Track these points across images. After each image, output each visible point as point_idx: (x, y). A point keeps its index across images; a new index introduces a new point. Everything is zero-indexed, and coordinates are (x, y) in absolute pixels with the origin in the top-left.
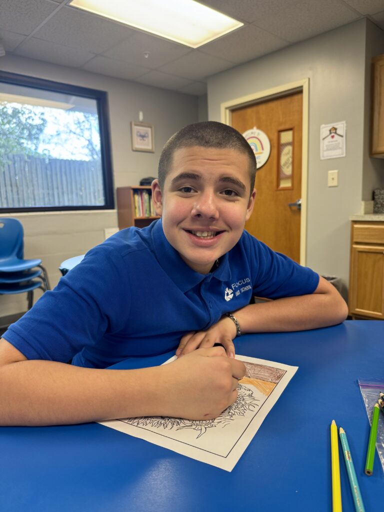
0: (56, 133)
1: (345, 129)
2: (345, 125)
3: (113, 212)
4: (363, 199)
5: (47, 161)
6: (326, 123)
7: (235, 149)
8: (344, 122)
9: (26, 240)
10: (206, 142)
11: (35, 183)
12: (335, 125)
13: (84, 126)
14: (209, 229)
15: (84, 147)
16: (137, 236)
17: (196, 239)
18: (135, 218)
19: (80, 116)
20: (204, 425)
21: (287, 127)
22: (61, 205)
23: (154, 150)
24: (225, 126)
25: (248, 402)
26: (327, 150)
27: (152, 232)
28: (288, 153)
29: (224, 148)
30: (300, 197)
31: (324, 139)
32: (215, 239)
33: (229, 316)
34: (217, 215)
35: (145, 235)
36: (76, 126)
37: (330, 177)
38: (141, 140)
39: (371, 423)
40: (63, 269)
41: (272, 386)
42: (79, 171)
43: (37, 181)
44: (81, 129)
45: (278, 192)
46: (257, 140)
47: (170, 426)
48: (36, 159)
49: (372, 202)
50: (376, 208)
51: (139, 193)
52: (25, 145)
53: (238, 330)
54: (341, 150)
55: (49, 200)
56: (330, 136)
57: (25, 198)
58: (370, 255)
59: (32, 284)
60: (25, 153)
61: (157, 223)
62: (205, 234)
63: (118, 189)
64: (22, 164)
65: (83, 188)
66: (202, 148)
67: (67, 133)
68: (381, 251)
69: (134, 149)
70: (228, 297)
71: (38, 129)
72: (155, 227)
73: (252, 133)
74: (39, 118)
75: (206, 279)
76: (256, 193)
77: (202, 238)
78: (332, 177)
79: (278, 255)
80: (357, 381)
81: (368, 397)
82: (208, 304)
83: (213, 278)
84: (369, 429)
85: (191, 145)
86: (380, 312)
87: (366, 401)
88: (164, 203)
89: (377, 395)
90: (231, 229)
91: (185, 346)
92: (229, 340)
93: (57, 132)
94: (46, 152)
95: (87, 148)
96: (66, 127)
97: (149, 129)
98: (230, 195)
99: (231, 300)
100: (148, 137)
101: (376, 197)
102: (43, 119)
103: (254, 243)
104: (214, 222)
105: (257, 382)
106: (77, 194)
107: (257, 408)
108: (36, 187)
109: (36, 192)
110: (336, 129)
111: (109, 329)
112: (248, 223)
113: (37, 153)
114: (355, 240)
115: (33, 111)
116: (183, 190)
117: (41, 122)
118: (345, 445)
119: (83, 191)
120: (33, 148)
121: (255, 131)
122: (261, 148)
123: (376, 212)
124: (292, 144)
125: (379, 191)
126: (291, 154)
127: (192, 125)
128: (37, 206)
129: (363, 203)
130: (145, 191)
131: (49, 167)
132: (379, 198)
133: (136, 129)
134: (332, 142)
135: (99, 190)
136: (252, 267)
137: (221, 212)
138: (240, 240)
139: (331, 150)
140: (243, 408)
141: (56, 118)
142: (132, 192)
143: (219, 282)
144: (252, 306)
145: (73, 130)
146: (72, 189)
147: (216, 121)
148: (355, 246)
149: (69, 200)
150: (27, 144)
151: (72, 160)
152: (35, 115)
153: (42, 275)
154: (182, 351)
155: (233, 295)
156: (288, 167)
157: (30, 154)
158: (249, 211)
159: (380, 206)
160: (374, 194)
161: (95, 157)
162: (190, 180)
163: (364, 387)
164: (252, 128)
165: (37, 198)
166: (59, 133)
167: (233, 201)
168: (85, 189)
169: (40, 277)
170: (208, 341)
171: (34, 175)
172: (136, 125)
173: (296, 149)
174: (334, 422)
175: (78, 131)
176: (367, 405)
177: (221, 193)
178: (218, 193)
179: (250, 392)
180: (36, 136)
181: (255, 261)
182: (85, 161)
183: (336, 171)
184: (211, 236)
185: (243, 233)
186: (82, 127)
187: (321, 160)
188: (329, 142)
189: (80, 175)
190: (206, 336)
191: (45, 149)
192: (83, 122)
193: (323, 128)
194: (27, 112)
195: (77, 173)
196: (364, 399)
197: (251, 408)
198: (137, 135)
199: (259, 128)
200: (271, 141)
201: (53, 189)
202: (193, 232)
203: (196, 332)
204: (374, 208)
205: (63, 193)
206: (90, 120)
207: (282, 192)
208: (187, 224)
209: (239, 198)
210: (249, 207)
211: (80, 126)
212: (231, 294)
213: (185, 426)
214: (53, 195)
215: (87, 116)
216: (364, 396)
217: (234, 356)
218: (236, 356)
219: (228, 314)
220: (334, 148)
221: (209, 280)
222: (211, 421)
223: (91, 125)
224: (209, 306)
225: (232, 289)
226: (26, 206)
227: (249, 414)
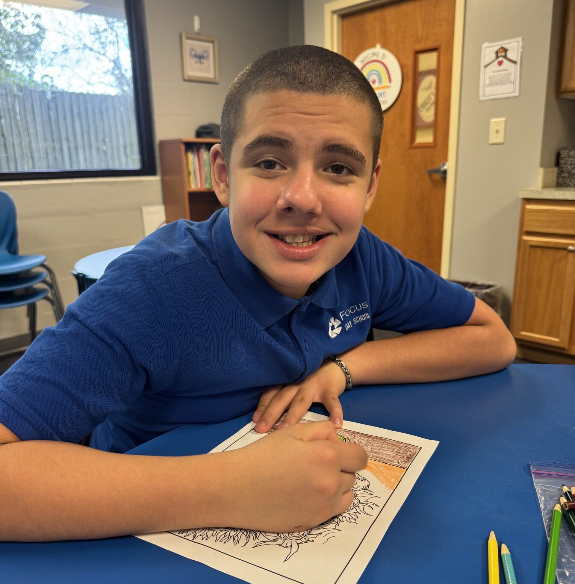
0: (61, 49)
1: (520, 50)
2: (521, 44)
3: (155, 180)
4: (542, 165)
5: (49, 96)
6: (491, 41)
7: (348, 95)
8: (520, 39)
9: (21, 224)
10: (301, 83)
11: (32, 131)
12: (505, 44)
13: (106, 37)
14: (306, 231)
15: (106, 73)
16: (190, 236)
17: (286, 248)
18: (188, 190)
19: (98, 21)
20: (295, 538)
21: (430, 45)
22: (75, 168)
23: (217, 80)
24: (332, 53)
25: (362, 500)
26: (491, 85)
27: (213, 231)
28: (429, 87)
29: (330, 93)
30: (445, 159)
31: (486, 66)
32: (316, 247)
33: (334, 360)
34: (319, 209)
35: (203, 237)
36: (93, 38)
37: (493, 129)
38: (196, 62)
39: (549, 536)
40: (79, 274)
41: (399, 472)
42: (101, 113)
43: (35, 127)
44: (102, 43)
45: (413, 151)
46: (382, 66)
47: (243, 540)
48: (31, 91)
49: (555, 169)
50: (561, 179)
51: (195, 149)
52: (13, 68)
53: (348, 382)
54: (512, 85)
55: (55, 158)
56: (496, 62)
57: (17, 155)
58: (547, 251)
59: (35, 293)
60: (14, 81)
61: (222, 213)
62: (300, 240)
63: (162, 143)
64: (10, 99)
65: (107, 140)
66: (294, 94)
67: (79, 48)
68: (564, 246)
69: (186, 78)
70: (333, 331)
71: (32, 43)
72: (218, 222)
73: (374, 54)
74: (33, 22)
75: (299, 306)
76: (382, 166)
77: (295, 245)
78: (496, 128)
79: (411, 264)
80: (529, 466)
81: (544, 493)
82: (302, 345)
83: (311, 304)
84: (546, 546)
85: (275, 88)
86: (557, 337)
87: (542, 499)
88: (232, 186)
89: (559, 489)
90: (340, 229)
91: (267, 408)
92: (333, 399)
93: (63, 46)
94: (46, 80)
95: (113, 73)
96: (77, 38)
97: (210, 45)
98: (340, 173)
99: (339, 336)
100: (207, 58)
101: (562, 161)
102: (38, 26)
103: (376, 246)
104: (314, 220)
105: (377, 466)
106: (98, 149)
107: (377, 510)
108: (33, 138)
109: (34, 146)
110: (506, 50)
111: (148, 386)
112: (367, 216)
113: (33, 81)
114: (526, 229)
115: (21, 11)
116: (262, 165)
117: (37, 30)
118: (509, 574)
119: (108, 144)
120: (26, 73)
121: (378, 51)
122: (388, 80)
123: (560, 185)
124: (435, 72)
125: (566, 151)
126: (433, 90)
127: (275, 52)
128: (37, 170)
129: (541, 171)
130: (204, 146)
131: (52, 105)
132: (566, 163)
133: (188, 44)
134: (499, 71)
135: (132, 145)
136: (371, 286)
137: (324, 203)
138: (354, 246)
139: (497, 84)
140: (354, 510)
141: (60, 23)
142: (183, 147)
143: (320, 310)
144: (370, 344)
145: (89, 44)
146: (90, 140)
147: (315, 45)
148: (525, 238)
149: (86, 160)
150: (17, 66)
151: (88, 93)
152: (26, 18)
153: (48, 279)
154: (262, 415)
155: (341, 328)
156: (428, 110)
157: (22, 84)
158: (370, 196)
159: (566, 175)
160: (558, 156)
161: (126, 88)
162: (274, 149)
163: (539, 475)
164: (373, 46)
165: (36, 155)
166: (66, 48)
167: (345, 183)
168: (111, 140)
169: (44, 282)
170: (302, 399)
171: (29, 118)
172: (188, 38)
173: (441, 82)
174: (492, 534)
175: (97, 46)
176: (542, 507)
177: (324, 170)
178: (321, 170)
179: (366, 483)
180: (30, 54)
181: (377, 274)
182: (108, 96)
183: (503, 119)
184: (309, 241)
185: (360, 232)
186: (103, 40)
187: (482, 101)
188: (494, 72)
189: (102, 119)
190: (298, 392)
191: (46, 76)
192: (105, 30)
193: (486, 48)
194: (12, 13)
195: (98, 116)
196: (539, 496)
197: (367, 509)
198: (191, 55)
199: (384, 46)
200: (403, 67)
201: (61, 142)
202: (279, 237)
203: (283, 386)
204: (558, 178)
205: (76, 148)
206: (115, 28)
207: (418, 151)
208: (270, 224)
209: (354, 178)
210: (369, 190)
211: (100, 38)
212: (338, 327)
213: (267, 540)
214: (61, 150)
215: (110, 20)
216: (539, 491)
217: (341, 423)
218: (345, 422)
219: (332, 358)
220: (501, 82)
221: (304, 309)
222: (306, 532)
223: (117, 36)
224: (304, 349)
225: (340, 320)
226: (20, 170)
227: (364, 521)
